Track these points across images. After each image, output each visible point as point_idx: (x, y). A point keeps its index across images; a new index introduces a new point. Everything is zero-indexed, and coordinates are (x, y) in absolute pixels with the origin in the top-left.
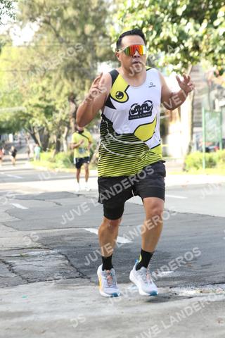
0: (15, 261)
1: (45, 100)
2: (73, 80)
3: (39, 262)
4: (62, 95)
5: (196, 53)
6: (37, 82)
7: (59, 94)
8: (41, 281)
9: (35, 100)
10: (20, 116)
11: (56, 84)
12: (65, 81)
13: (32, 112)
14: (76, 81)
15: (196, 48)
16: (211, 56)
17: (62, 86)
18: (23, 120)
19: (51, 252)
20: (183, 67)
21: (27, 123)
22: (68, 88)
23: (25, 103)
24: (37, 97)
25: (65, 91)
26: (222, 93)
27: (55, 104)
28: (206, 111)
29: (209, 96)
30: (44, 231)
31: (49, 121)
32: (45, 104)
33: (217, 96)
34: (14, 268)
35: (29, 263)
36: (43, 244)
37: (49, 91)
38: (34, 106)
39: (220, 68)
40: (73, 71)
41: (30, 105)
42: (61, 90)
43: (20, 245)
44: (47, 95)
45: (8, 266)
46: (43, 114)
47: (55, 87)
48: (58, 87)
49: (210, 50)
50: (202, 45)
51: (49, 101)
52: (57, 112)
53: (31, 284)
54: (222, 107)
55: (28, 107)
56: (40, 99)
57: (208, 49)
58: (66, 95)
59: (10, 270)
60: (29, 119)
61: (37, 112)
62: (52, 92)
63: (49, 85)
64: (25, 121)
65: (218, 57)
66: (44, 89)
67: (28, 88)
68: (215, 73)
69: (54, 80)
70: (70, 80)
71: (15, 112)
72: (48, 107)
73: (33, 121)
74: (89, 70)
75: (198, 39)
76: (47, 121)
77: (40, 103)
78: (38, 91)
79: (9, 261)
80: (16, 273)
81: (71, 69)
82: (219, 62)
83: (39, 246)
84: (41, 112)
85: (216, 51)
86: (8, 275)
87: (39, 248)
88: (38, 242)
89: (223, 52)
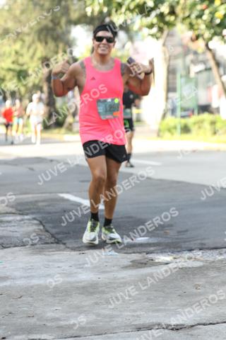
1: (19, 64)
2: (46, 43)
3: (13, 228)
4: (35, 59)
5: (172, 18)
6: (10, 46)
7: (32, 58)
8: (16, 246)
9: (7, 64)
11: (29, 47)
12: (39, 45)
13: (4, 76)
14: (49, 45)
15: (172, 12)
16: (188, 21)
17: (35, 50)
19: (26, 217)
20: (158, 31)
22: (42, 52)
24: (10, 60)
25: (39, 54)
26: (197, 58)
27: (28, 68)
28: (181, 77)
29: (184, 62)
31: (22, 86)
32: (17, 68)
33: (193, 62)
35: (3, 228)
36: (17, 210)
37: (22, 55)
38: (7, 70)
39: (197, 33)
40: (47, 34)
41: (2, 69)
42: (34, 54)
44: (20, 58)
46: (16, 78)
47: (28, 51)
48: (31, 51)
49: (187, 14)
50: (178, 10)
51: (22, 65)
53: (6, 250)
54: (197, 73)
56: (13, 63)
57: (184, 13)
58: (39, 59)
60: (2, 83)
61: (9, 75)
62: (25, 55)
63: (22, 49)
65: (194, 22)
66: (17, 53)
68: (191, 38)
69: (27, 44)
70: (44, 44)
72: (21, 71)
73: (5, 86)
74: (63, 34)
75: (174, 4)
77: (13, 67)
78: (11, 54)
81: (44, 32)
82: (196, 27)
84: (14, 76)
85: (193, 16)
87: (13, 213)
88: (12, 207)
89: (200, 16)
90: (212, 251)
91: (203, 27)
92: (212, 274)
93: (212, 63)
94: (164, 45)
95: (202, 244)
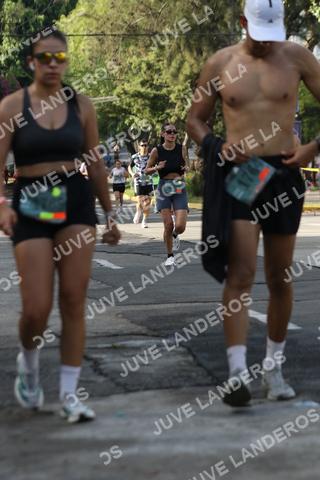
0: (104, 356)
1: (151, 85)
2: (200, 52)
4: (181, 77)
6: (139, 55)
7: (175, 76)
8: (147, 389)
9: (134, 85)
10: (109, 112)
11: (171, 59)
12: (187, 55)
13: (129, 105)
14: (205, 54)
17: (182, 63)
18: (112, 118)
21: (120, 124)
22: (191, 66)
23: (118, 90)
24: (138, 80)
25: (186, 70)
27: (170, 92)
30: (150, 307)
31: (158, 121)
32: (152, 92)
34: (102, 367)
36: (149, 328)
38: (133, 96)
40: (201, 37)
41: (126, 93)
42: (179, 69)
43: (111, 329)
44: (156, 77)
45: (91, 363)
46: (148, 109)
47: (169, 65)
48: (175, 64)
51: (158, 88)
52: (173, 105)
53: (131, 394)
55: (123, 96)
56: (143, 84)
58: (187, 77)
59: (95, 370)
60: (124, 118)
61: (137, 105)
62: (164, 72)
63: (159, 61)
64: (117, 120)
66: (150, 66)
67: (123, 64)
69: (167, 52)
70: (195, 54)
71: (100, 104)
72: (156, 96)
73: (132, 122)
74: (228, 36)
76: (154, 121)
77: (143, 90)
78: (140, 69)
79: (95, 356)
80: (106, 375)
81: (197, 34)
83: (144, 332)
84: (144, 105)
86: (93, 378)
87: (143, 335)
88: (141, 324)
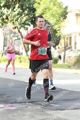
5: (7, 20)
15: (7, 18)
16: (12, 21)
20: (2, 25)
26: (15, 35)
29: (10, 36)
33: (13, 36)
39: (15, 26)
49: (12, 19)
50: (9, 18)
54: (14, 40)
57: (11, 19)
65: (15, 22)
68: (13, 28)
75: (8, 15)
82: (15, 24)
85: (14, 20)
89: (17, 20)
90: (19, 104)
91: (18, 24)
92: (19, 112)
93: (20, 37)
94: (3, 30)
95: (16, 101)
